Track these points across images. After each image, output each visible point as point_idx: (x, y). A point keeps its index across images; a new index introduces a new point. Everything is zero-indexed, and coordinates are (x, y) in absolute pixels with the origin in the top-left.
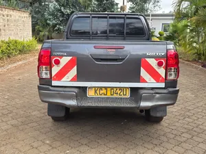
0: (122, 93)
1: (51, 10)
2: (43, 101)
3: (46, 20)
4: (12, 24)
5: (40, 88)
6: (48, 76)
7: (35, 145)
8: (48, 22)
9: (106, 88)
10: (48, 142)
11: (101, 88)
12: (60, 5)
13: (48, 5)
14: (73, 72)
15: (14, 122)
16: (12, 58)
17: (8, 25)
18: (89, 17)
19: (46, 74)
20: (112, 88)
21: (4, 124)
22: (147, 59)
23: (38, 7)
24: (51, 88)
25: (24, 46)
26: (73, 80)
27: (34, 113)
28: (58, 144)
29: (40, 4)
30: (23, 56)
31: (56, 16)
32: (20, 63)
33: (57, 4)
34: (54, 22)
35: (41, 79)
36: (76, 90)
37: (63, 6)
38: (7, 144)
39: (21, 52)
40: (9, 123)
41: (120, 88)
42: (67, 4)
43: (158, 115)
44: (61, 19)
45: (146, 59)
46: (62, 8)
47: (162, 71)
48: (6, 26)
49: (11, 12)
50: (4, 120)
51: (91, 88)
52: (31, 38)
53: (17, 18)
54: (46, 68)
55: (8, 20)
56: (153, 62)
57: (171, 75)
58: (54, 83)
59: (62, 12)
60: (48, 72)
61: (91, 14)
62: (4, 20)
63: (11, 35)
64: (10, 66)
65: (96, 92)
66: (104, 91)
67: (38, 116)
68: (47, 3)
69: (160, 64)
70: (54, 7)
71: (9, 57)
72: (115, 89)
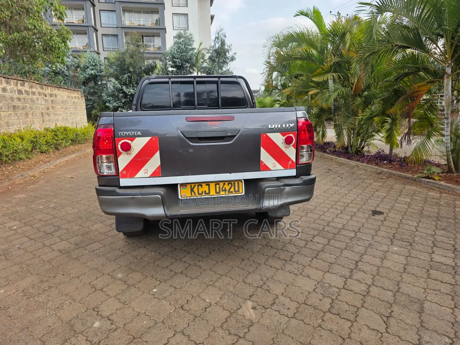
0: (232, 190)
1: (109, 91)
2: (106, 213)
3: (105, 103)
4: (58, 107)
5: (99, 192)
6: (113, 172)
7: (99, 283)
8: (108, 104)
9: (208, 183)
10: (120, 276)
11: (200, 184)
12: (120, 84)
13: (106, 84)
14: (155, 161)
15: (63, 245)
16: (62, 150)
17: (53, 107)
18: (167, 83)
19: (109, 168)
20: (217, 183)
21: (47, 250)
22: (270, 135)
23: (94, 88)
24: (118, 190)
25: (77, 135)
26: (154, 175)
27: (95, 227)
28: (137, 276)
29: (96, 84)
30: (77, 147)
31: (117, 97)
32: (73, 156)
33: (117, 82)
34: (115, 104)
35: (101, 177)
36: (162, 191)
37: (125, 84)
38: (50, 287)
39: (74, 141)
40: (54, 247)
41: (230, 182)
42: (130, 82)
43: (279, 214)
44: (123, 101)
45: (268, 134)
46: (124, 88)
47: (291, 152)
48: (51, 109)
49: (56, 91)
50: (47, 243)
51: (184, 185)
52: (86, 124)
53: (65, 98)
54: (107, 158)
55: (52, 101)
56: (278, 139)
57: (302, 156)
58: (124, 182)
59: (124, 93)
60: (112, 165)
61: (170, 78)
62: (46, 101)
63: (58, 120)
64: (59, 161)
65: (192, 190)
66: (205, 188)
67: (102, 231)
68: (104, 82)
69: (288, 141)
70: (114, 86)
71: (57, 149)
72: (221, 184)
